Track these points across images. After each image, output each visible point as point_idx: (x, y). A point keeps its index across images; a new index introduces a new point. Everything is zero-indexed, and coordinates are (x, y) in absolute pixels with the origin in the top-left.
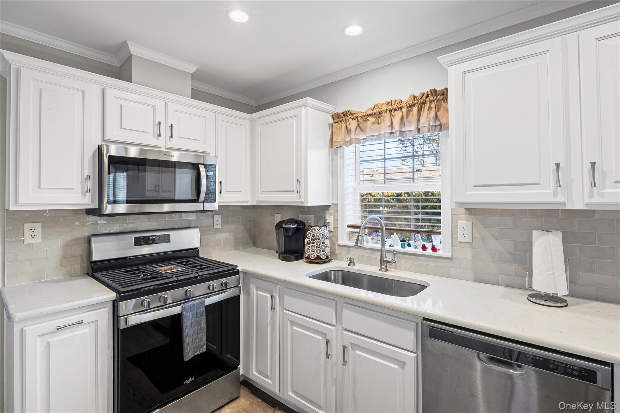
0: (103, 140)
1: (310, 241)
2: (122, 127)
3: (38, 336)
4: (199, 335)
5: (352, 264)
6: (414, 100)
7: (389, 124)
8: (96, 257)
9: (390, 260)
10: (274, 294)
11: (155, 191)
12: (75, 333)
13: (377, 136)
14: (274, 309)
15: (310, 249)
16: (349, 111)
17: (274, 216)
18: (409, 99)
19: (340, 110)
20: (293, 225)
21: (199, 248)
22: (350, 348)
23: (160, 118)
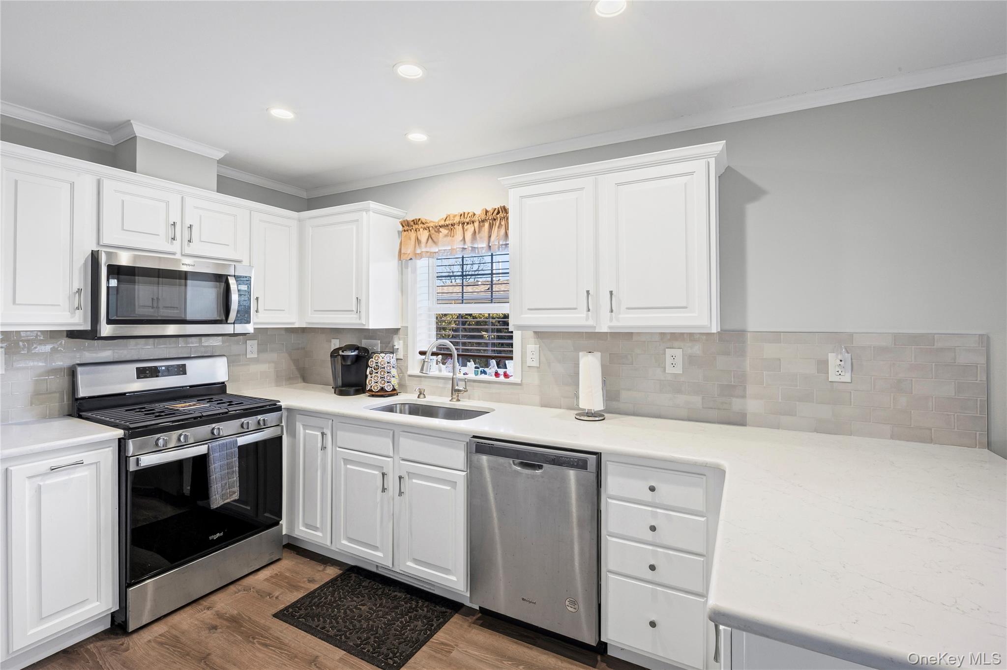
0: (98, 243)
1: (372, 370)
2: (124, 228)
3: (27, 477)
4: (230, 480)
5: (422, 396)
6: (486, 215)
7: (461, 238)
8: (82, 393)
9: (461, 389)
10: (325, 431)
11: (153, 307)
12: (72, 476)
13: (449, 250)
14: (326, 448)
15: (373, 379)
16: (420, 219)
17: (331, 342)
18: (481, 214)
19: (410, 218)
20: (352, 352)
21: (225, 383)
22: (406, 477)
23: (175, 217)
